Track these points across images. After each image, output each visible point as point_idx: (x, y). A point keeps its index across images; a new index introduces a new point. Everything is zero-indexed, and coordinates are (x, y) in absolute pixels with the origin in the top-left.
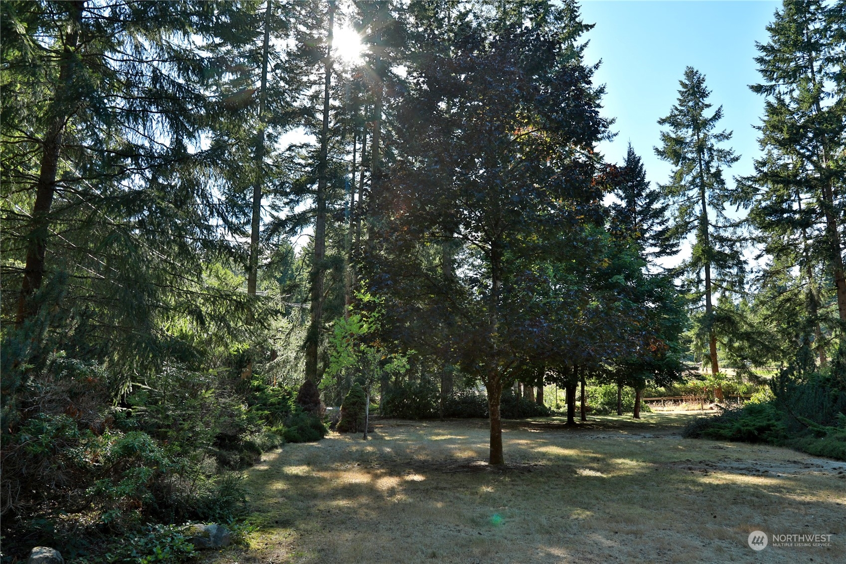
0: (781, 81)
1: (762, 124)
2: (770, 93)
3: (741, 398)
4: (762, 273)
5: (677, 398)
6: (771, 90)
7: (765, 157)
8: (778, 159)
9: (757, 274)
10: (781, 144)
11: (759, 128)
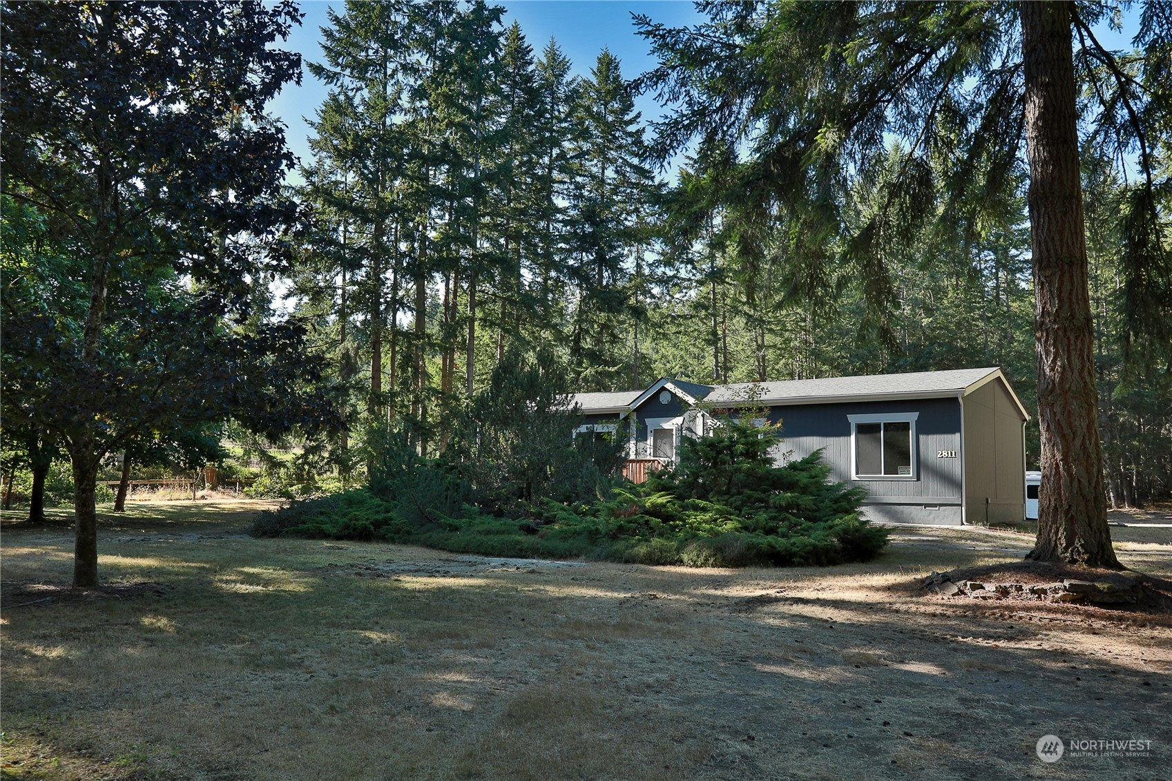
0: (348, 71)
1: (317, 120)
2: (332, 82)
3: (241, 483)
4: (286, 318)
5: (153, 481)
6: (333, 78)
7: (314, 164)
8: (331, 173)
9: (280, 319)
10: (341, 155)
11: (312, 124)
